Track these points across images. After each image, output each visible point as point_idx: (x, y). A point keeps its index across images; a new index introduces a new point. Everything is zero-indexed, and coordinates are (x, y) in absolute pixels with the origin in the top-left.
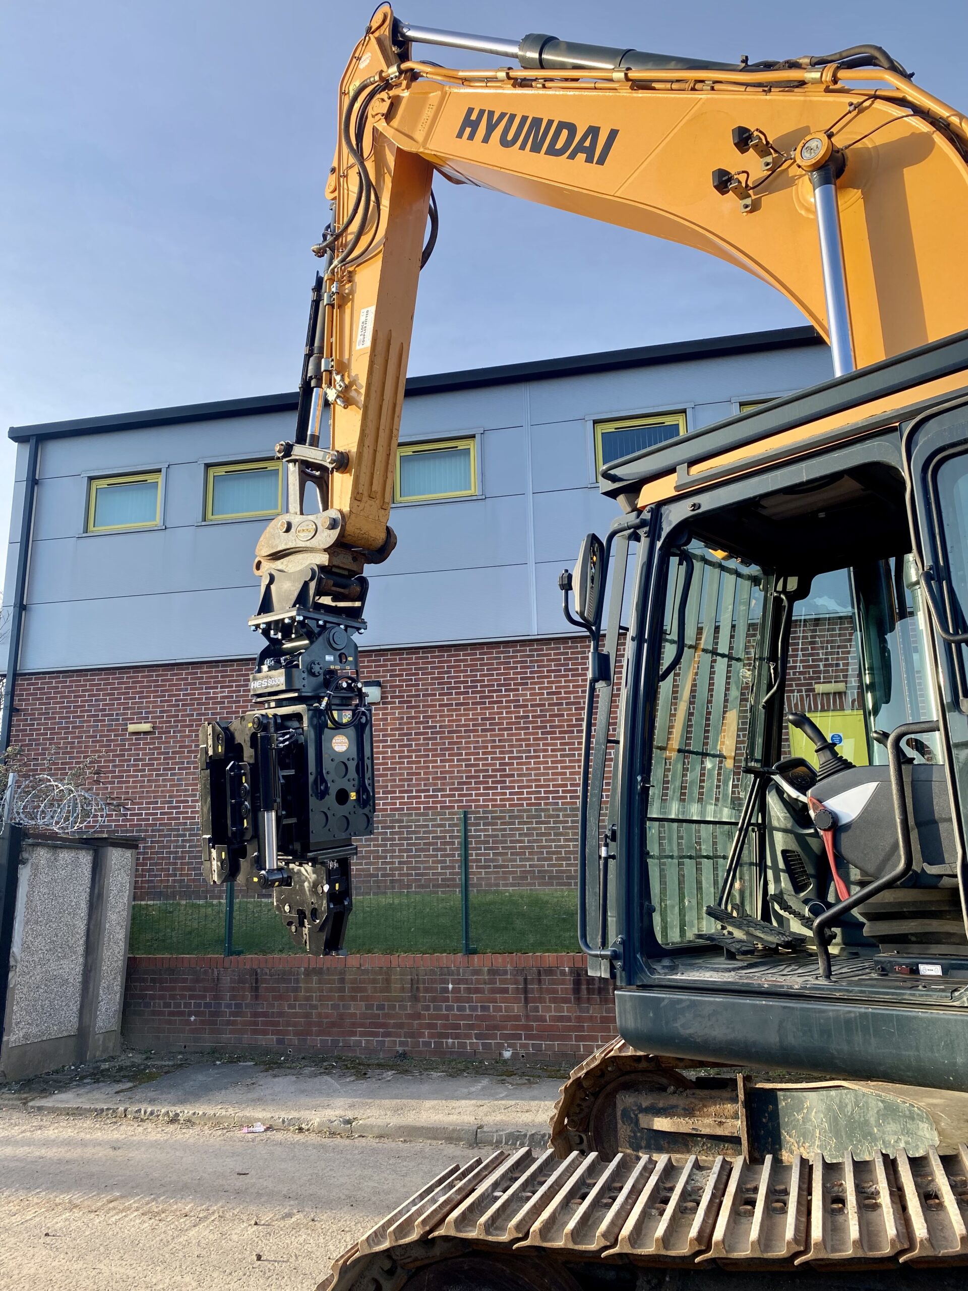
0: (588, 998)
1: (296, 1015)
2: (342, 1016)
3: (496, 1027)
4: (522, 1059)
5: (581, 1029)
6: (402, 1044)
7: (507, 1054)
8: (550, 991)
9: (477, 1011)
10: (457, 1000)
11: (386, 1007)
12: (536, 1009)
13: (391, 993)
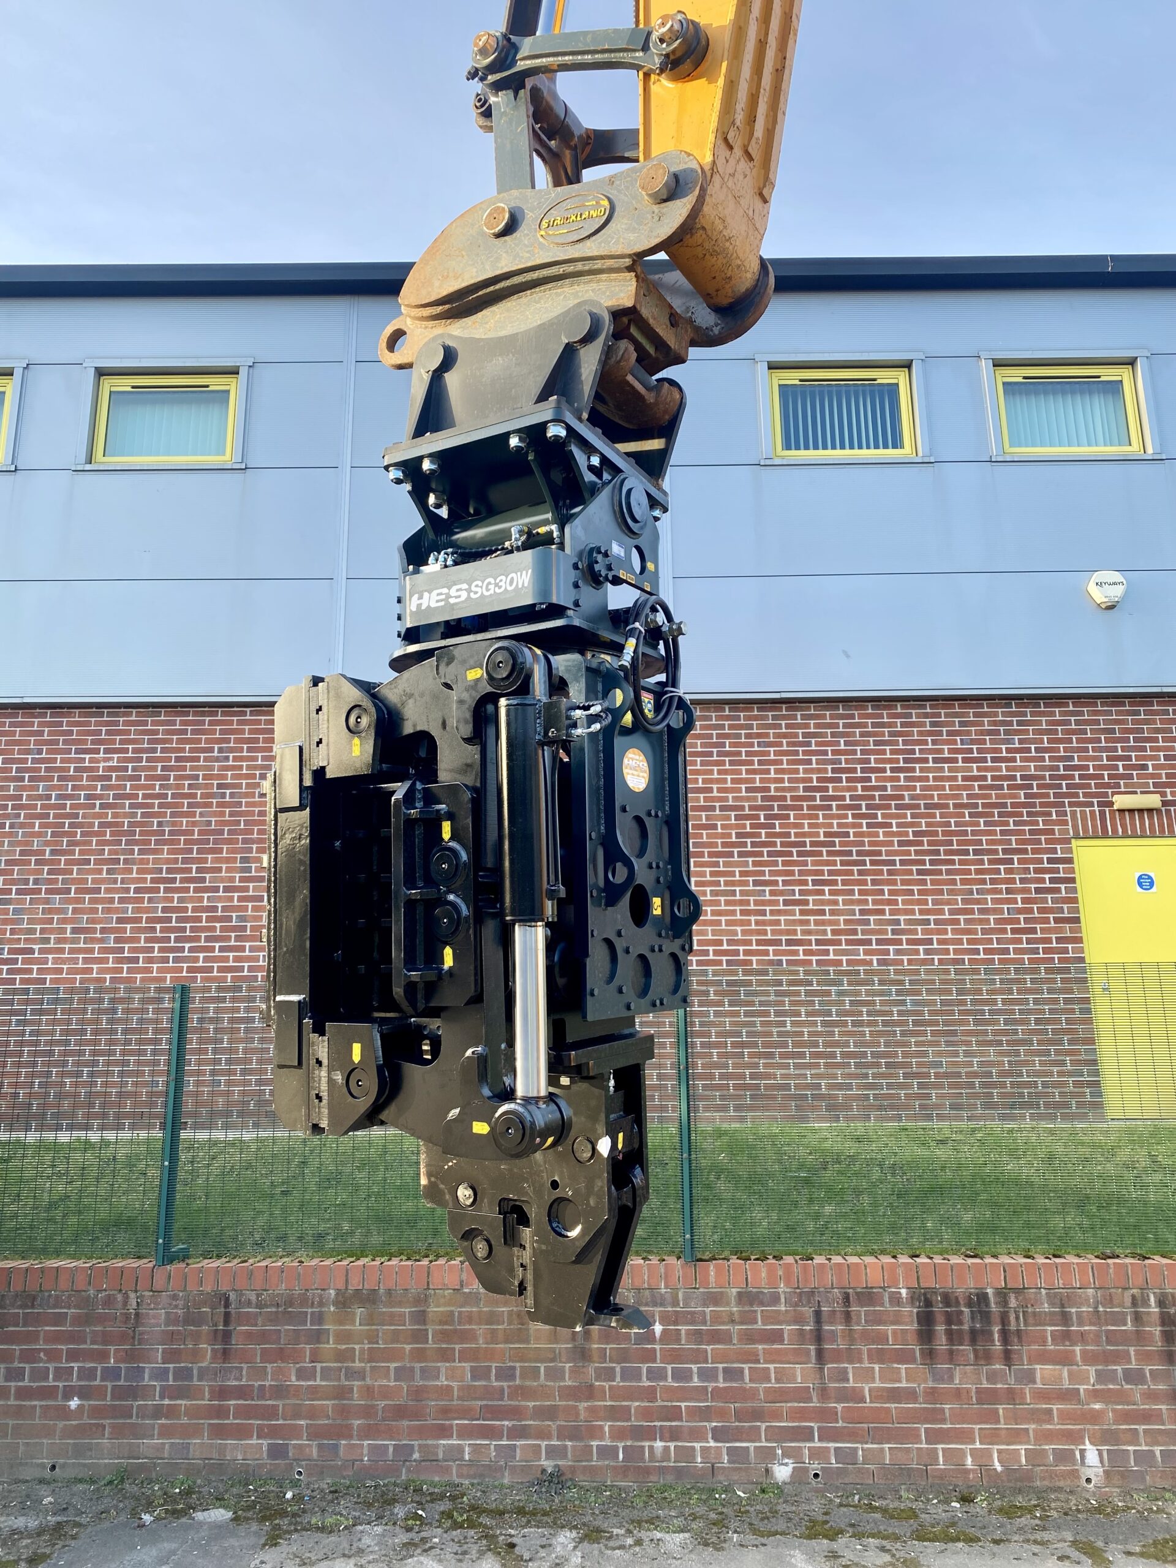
0: (951, 1352)
1: (314, 1392)
2: (418, 1393)
3: (757, 1415)
4: (813, 1482)
5: (935, 1416)
6: (552, 1452)
7: (782, 1472)
8: (866, 1337)
9: (717, 1381)
10: (674, 1356)
11: (518, 1373)
12: (843, 1376)
13: (528, 1342)
